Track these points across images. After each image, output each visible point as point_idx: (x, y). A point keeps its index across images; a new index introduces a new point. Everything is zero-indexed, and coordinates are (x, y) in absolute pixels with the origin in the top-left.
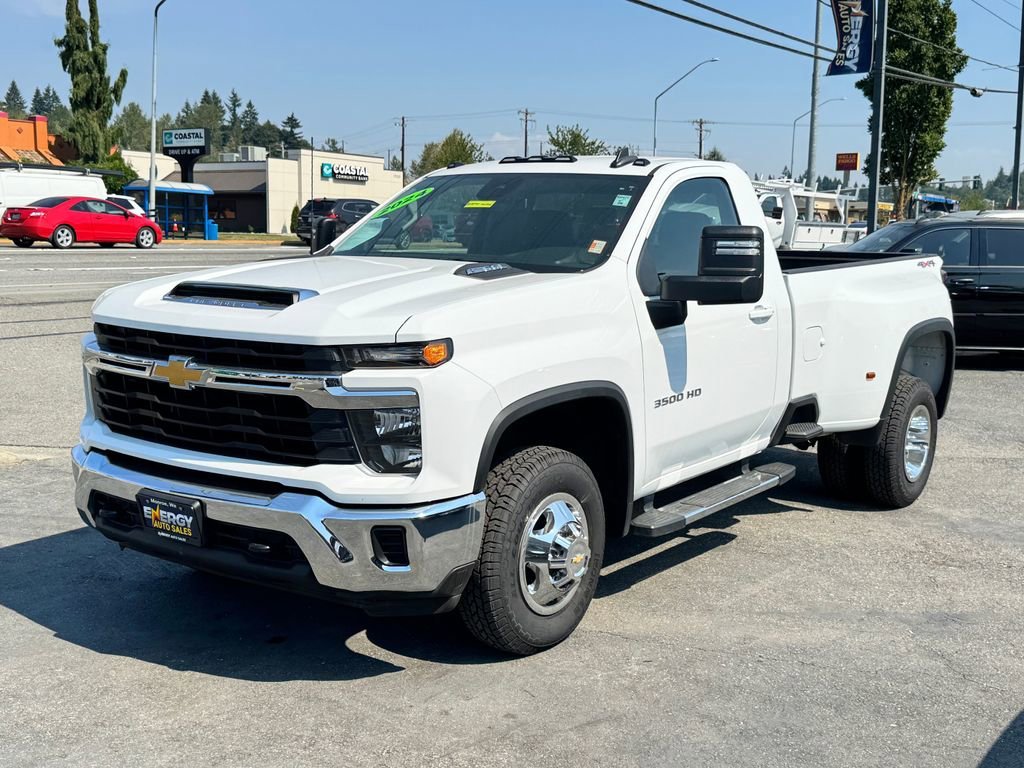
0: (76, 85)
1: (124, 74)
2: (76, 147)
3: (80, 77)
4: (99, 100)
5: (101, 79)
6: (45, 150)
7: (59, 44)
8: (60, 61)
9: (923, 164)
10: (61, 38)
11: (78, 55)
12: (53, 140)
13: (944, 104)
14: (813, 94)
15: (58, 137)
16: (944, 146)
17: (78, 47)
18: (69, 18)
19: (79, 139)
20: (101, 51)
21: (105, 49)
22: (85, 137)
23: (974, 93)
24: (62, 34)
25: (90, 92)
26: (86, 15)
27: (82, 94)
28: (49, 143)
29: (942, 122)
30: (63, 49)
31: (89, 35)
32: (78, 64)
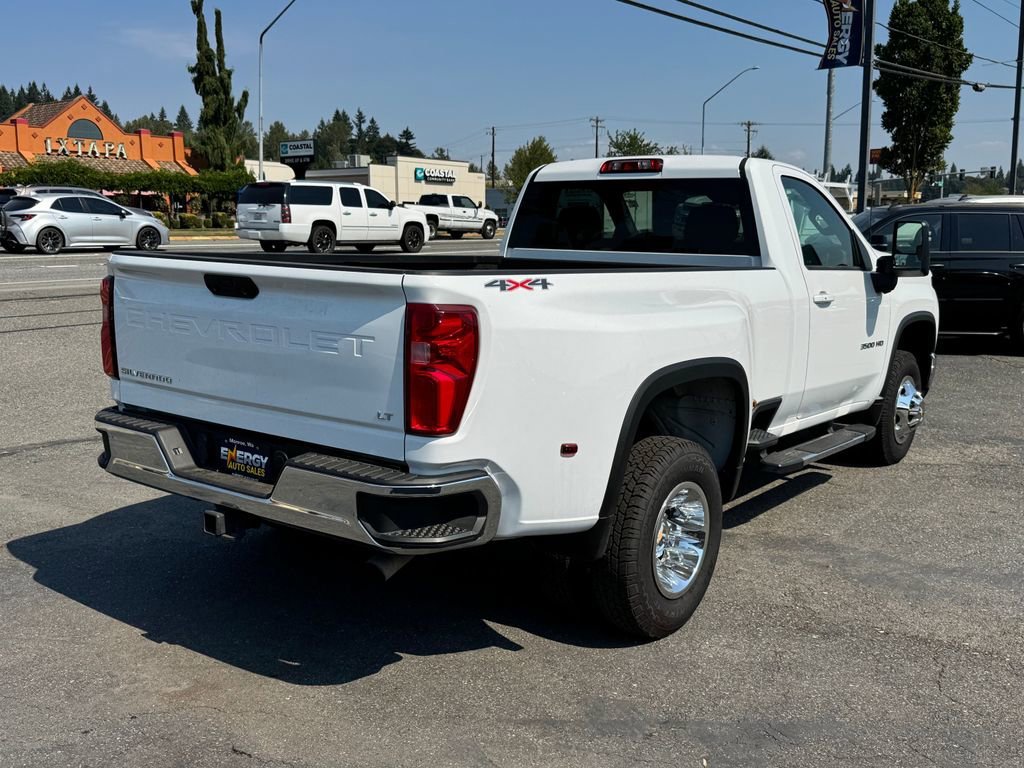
0: (206, 105)
1: (245, 95)
2: (207, 157)
3: (209, 99)
4: (225, 117)
5: (226, 99)
6: (183, 162)
7: (192, 70)
8: (193, 85)
9: (932, 155)
10: (193, 65)
11: (208, 79)
12: (189, 152)
13: (952, 100)
14: (829, 93)
15: (193, 150)
16: (951, 138)
17: (208, 73)
18: (199, 48)
19: (210, 150)
20: (226, 76)
21: (229, 73)
22: (214, 150)
23: (976, 88)
24: (194, 62)
25: (217, 111)
26: (213, 46)
27: (211, 113)
28: (186, 155)
29: (949, 117)
30: (196, 75)
31: (216, 63)
32: (207, 87)
